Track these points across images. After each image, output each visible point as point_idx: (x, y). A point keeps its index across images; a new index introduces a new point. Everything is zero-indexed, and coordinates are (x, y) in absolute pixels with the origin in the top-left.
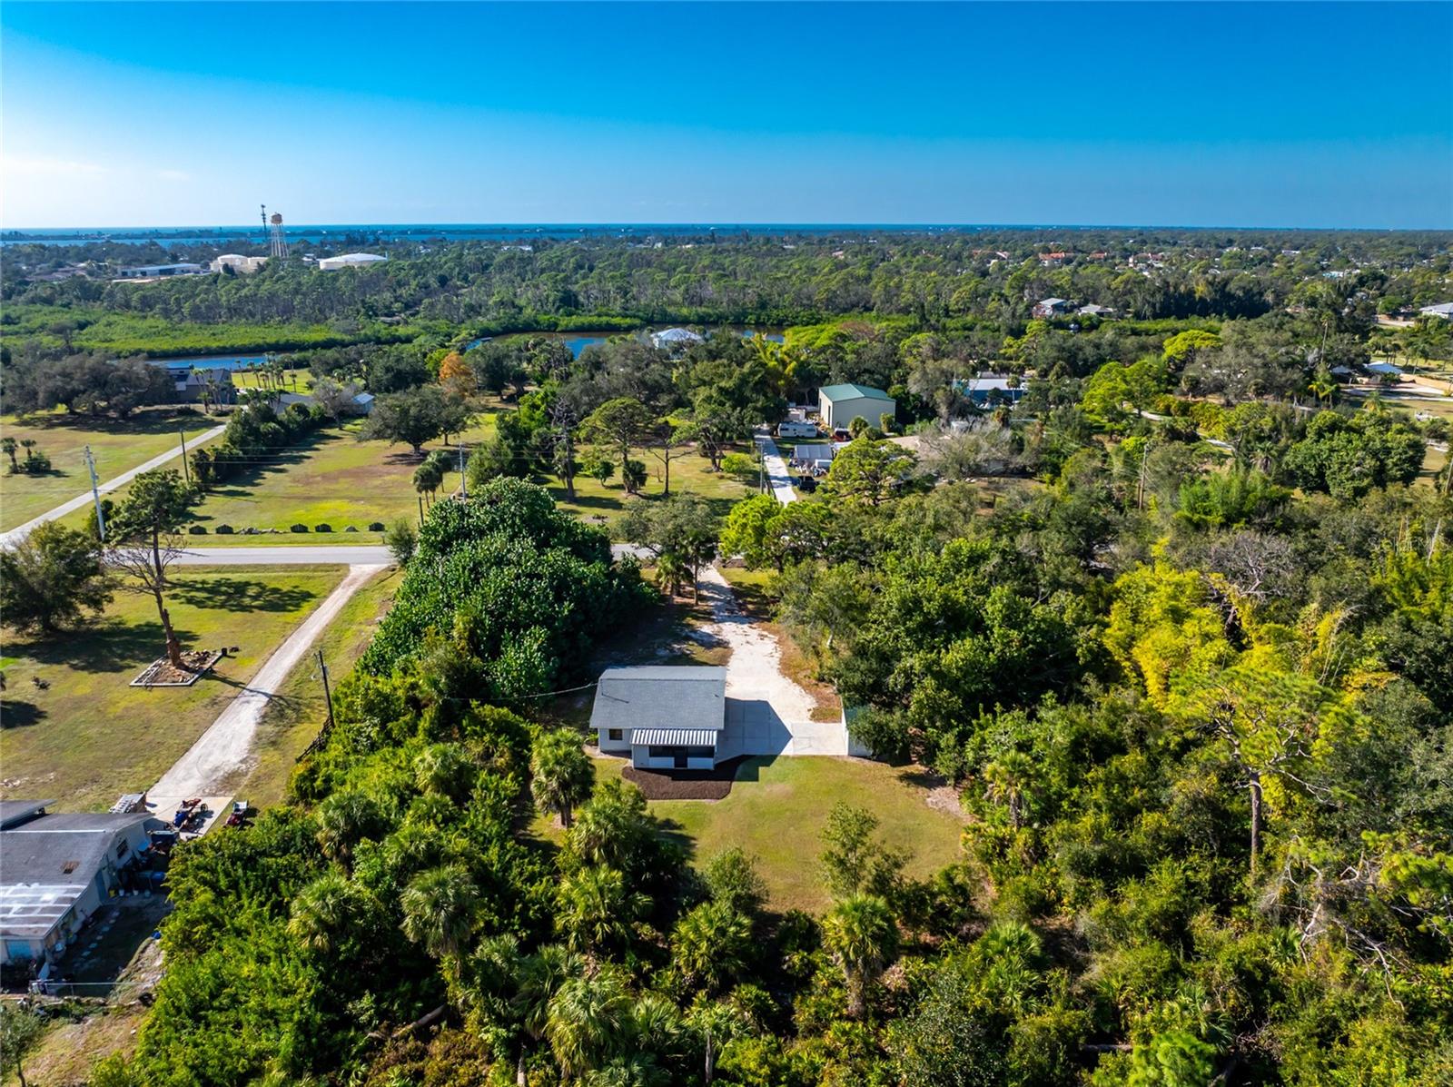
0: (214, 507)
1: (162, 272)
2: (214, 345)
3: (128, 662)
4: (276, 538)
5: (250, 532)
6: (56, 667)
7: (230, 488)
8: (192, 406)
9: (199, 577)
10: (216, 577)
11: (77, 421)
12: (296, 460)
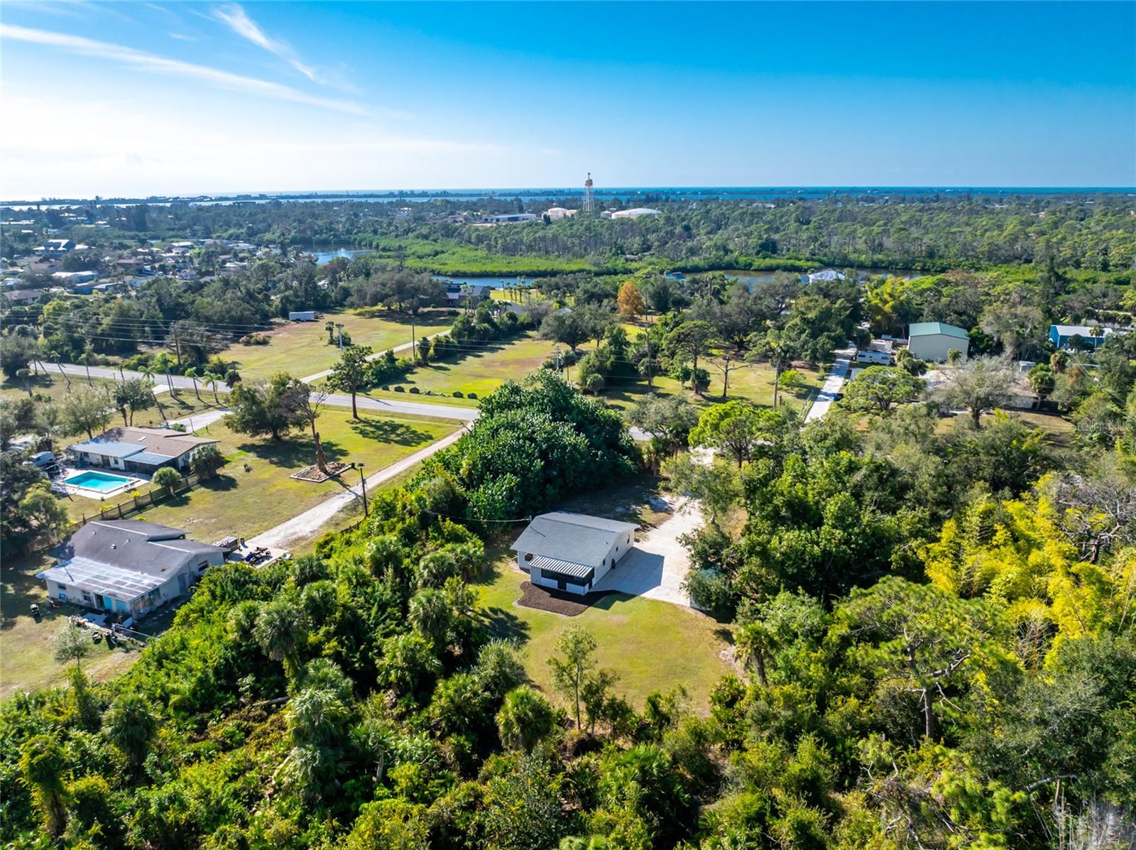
0: (422, 377)
1: (510, 219)
2: (505, 270)
3: (301, 463)
4: (442, 399)
5: (429, 393)
6: (263, 461)
7: (441, 364)
8: (457, 310)
9: (377, 418)
10: (387, 419)
11: (389, 316)
12: (493, 350)
